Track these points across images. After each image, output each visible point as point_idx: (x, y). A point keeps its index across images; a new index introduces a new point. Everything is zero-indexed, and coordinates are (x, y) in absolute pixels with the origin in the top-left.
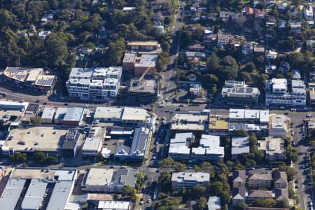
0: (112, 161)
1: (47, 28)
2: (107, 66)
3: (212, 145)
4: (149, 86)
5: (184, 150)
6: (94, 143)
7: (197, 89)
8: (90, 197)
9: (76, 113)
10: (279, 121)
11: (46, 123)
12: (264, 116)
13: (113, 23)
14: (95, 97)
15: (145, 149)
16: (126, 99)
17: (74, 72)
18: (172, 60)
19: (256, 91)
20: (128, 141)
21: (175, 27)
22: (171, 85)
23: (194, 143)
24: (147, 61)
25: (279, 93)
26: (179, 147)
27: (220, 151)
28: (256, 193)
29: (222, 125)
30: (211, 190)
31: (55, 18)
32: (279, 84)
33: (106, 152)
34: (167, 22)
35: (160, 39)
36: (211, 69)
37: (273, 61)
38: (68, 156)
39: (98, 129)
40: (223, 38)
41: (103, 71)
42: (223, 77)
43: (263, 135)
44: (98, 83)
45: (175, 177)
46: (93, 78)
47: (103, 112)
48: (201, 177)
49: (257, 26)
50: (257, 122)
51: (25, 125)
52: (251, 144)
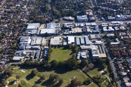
0: (93, 33)
1: (68, 8)
2: (84, 15)
3: (111, 29)
4: (93, 18)
5: (106, 30)
6: (89, 30)
7: (102, 18)
8: (93, 40)
9: (82, 25)
10: (122, 23)
11: (77, 27)
12: (119, 22)
13: (81, 7)
14: (83, 21)
15: (98, 30)
16: (90, 21)
17: (78, 17)
18: (95, 13)
19: (114, 18)
20: (94, 29)
21: (93, 6)
22: (97, 18)
23: (108, 28)
24: (91, 14)
25: (119, 18)
26: (105, 29)
27: (113, 30)
28: (125, 37)
29: (111, 25)
30: (115, 37)
31: (68, 6)
32: (119, 16)
33: (91, 32)
34: (91, 6)
35: (91, 9)
36: (104, 14)
37: (115, 12)
38: (85, 33)
39: (88, 27)
40: (104, 8)
41: (83, 16)
42: (107, 16)
43: (120, 26)
44: (84, 18)
45: (108, 35)
46: (82, 18)
47: (87, 24)
48: (113, 35)
49: (110, 5)
50: (118, 24)
51: (73, 28)
52: (119, 28)
